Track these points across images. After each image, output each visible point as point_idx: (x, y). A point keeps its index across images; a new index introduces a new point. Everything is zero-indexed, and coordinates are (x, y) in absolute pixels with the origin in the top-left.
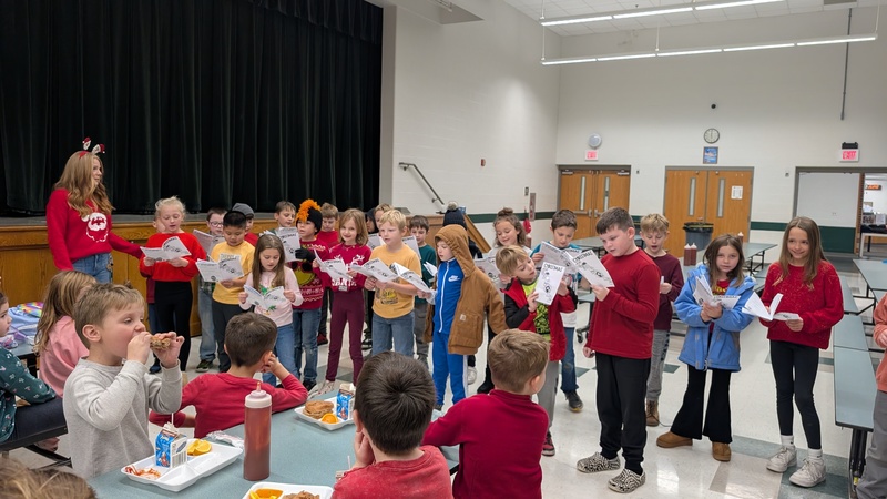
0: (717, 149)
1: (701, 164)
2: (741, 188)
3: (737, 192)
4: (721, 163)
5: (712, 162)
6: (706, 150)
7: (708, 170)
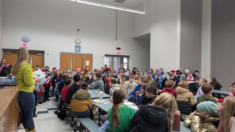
0: (80, 46)
1: (74, 52)
2: (89, 61)
3: (87, 63)
4: (81, 52)
5: (78, 52)
6: (76, 47)
7: (77, 55)
